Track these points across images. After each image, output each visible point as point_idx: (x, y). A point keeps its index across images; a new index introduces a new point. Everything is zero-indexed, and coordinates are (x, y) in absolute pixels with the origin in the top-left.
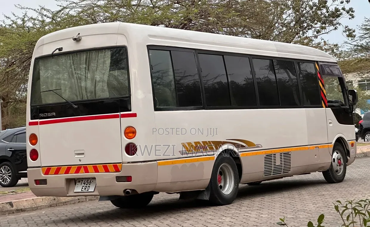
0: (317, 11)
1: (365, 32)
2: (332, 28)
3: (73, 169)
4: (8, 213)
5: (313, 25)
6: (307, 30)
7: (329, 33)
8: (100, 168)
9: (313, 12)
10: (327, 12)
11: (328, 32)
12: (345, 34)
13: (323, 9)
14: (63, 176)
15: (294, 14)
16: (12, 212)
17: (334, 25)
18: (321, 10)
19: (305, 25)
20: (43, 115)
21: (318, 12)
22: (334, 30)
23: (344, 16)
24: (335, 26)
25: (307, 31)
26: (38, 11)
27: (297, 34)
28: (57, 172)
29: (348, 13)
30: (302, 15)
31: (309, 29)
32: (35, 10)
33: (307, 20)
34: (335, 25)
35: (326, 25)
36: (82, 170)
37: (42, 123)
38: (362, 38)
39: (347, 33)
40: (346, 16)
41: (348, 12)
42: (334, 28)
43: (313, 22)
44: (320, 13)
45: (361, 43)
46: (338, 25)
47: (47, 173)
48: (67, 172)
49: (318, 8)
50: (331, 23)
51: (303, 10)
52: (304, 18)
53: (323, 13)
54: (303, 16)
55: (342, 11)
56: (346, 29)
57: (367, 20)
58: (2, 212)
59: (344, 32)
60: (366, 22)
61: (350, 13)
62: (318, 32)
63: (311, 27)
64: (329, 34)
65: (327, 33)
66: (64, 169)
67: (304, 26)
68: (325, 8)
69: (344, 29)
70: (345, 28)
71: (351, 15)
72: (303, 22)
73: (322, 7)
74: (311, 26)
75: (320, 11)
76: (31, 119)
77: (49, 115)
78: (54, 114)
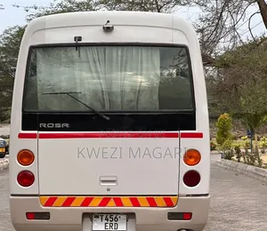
3: (97, 201)
8: (142, 201)
20: (47, 126)
28: (67, 204)
36: (112, 202)
37: (42, 136)
47: (49, 204)
48: (85, 204)
66: (80, 200)
76: (23, 129)
77: (58, 125)
78: (67, 125)
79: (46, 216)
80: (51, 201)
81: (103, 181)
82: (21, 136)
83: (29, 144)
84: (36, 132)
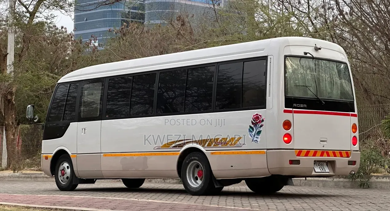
3: (319, 153)
8: (337, 153)
14: (312, 158)
20: (297, 106)
28: (307, 155)
36: (325, 154)
37: (296, 112)
47: (299, 154)
48: (314, 155)
66: (312, 153)
76: (286, 107)
77: (302, 106)
78: (305, 106)
79: (298, 162)
80: (299, 153)
81: (321, 141)
82: (285, 111)
83: (288, 117)
84: (291, 109)
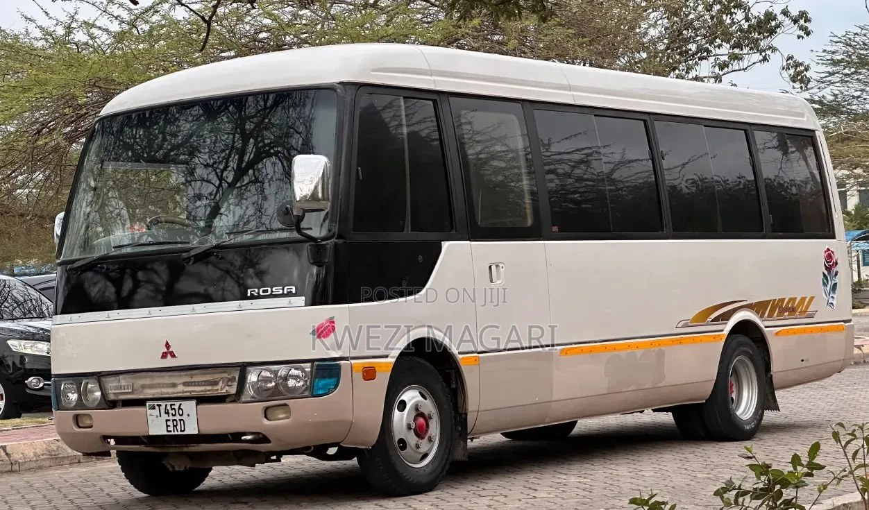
0: (722, 17)
1: (829, 69)
2: (757, 57)
4: (68, 462)
5: (710, 48)
6: (697, 60)
7: (748, 69)
9: (712, 18)
10: (747, 19)
11: (746, 68)
12: (785, 74)
13: (736, 11)
15: (666, 21)
16: (77, 461)
17: (761, 51)
18: (731, 14)
19: (693, 47)
21: (724, 16)
22: (760, 61)
23: (786, 29)
24: (763, 54)
25: (696, 64)
26: (101, 6)
27: (674, 69)
29: (794, 24)
30: (685, 25)
31: (700, 59)
32: (93, 4)
33: (697, 36)
34: (764, 51)
35: (742, 50)
38: (823, 83)
39: (792, 72)
40: (789, 32)
41: (795, 21)
42: (761, 58)
43: (711, 43)
44: (729, 21)
45: (821, 94)
46: (769, 52)
49: (726, 9)
50: (755, 46)
51: (690, 13)
52: (690, 31)
53: (735, 20)
54: (688, 25)
55: (781, 18)
56: (789, 62)
57: (836, 39)
58: (56, 458)
59: (783, 69)
60: (834, 44)
61: (802, 22)
62: (723, 66)
63: (705, 54)
64: (749, 72)
65: (743, 69)
67: (691, 50)
68: (742, 10)
69: (785, 63)
70: (787, 61)
71: (801, 28)
72: (687, 41)
73: (734, 7)
74: (708, 51)
75: (729, 16)
